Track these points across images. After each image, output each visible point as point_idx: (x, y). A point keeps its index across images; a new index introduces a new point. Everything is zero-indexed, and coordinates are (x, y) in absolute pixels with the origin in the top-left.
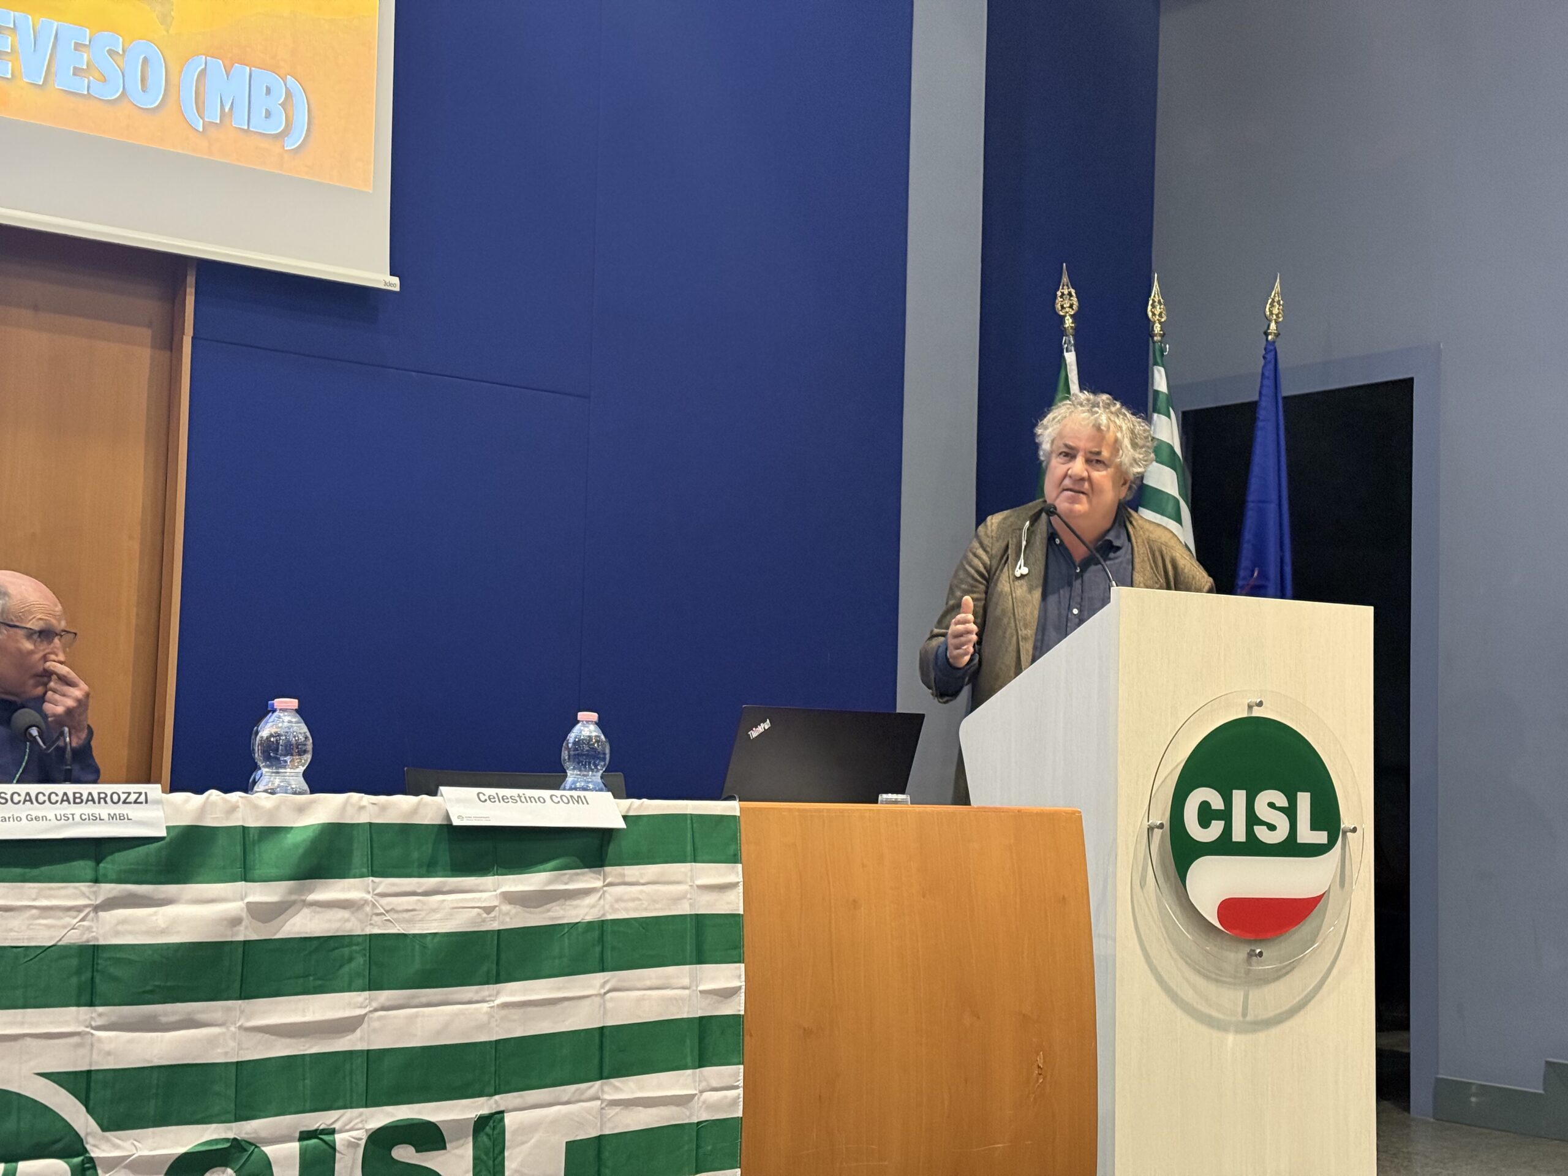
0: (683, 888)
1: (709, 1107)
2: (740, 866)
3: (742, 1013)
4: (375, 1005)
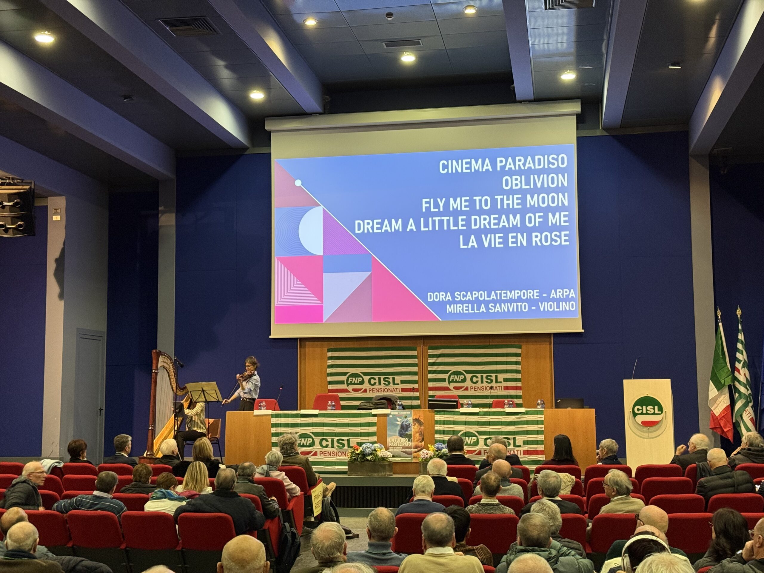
0: (537, 417)
1: (540, 439)
2: (544, 415)
3: (544, 430)
4: (503, 427)
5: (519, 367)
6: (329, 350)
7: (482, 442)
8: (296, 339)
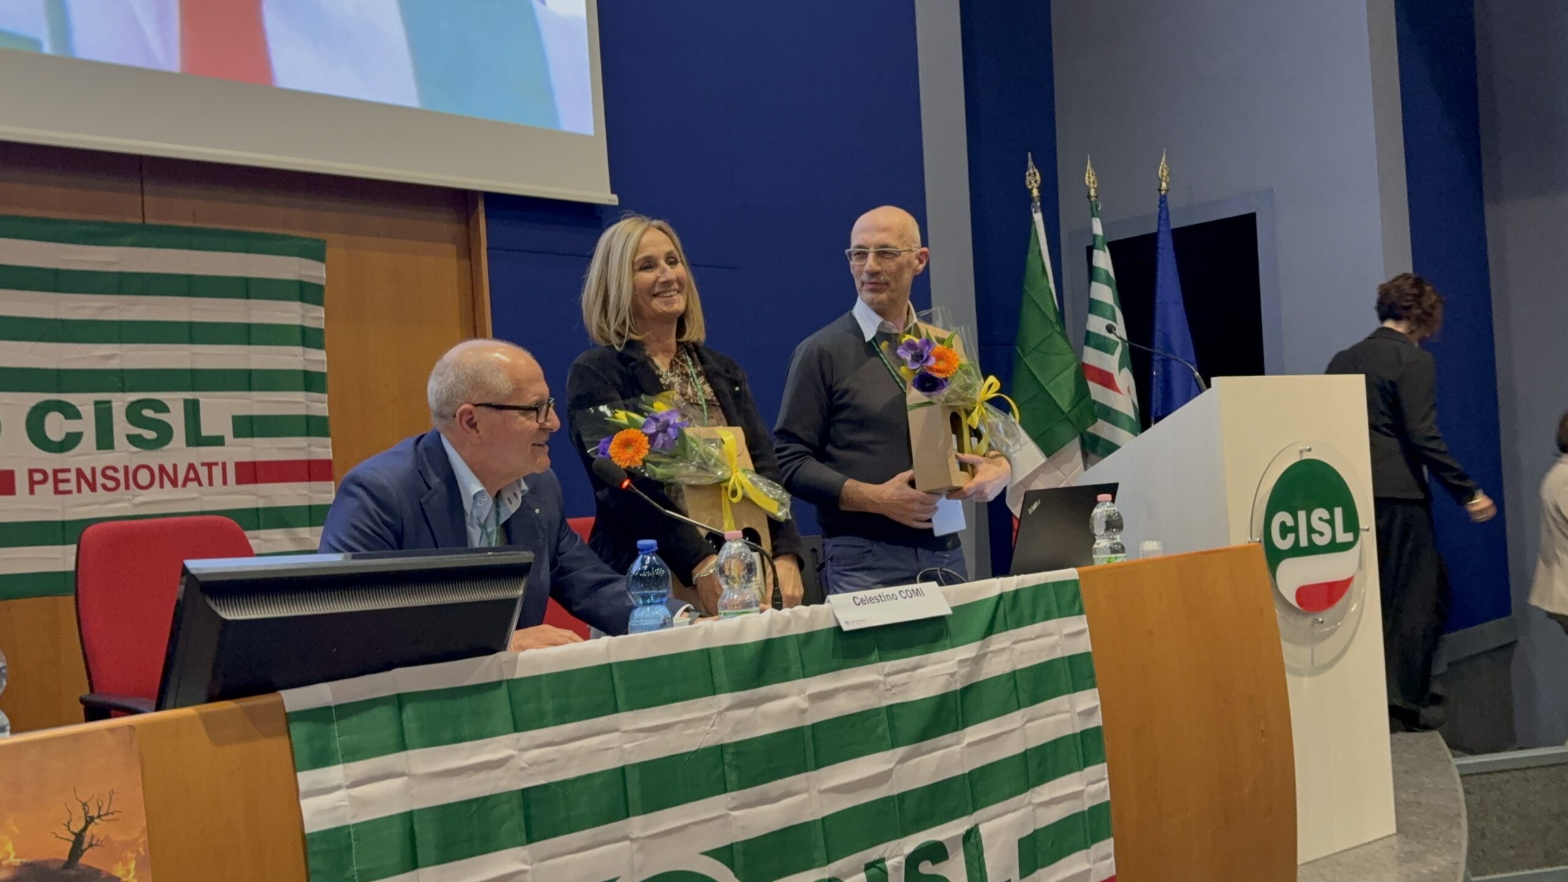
0: (1055, 638)
1: (1093, 796)
2: (1084, 617)
3: (1101, 724)
4: (897, 759)
5: (316, 359)
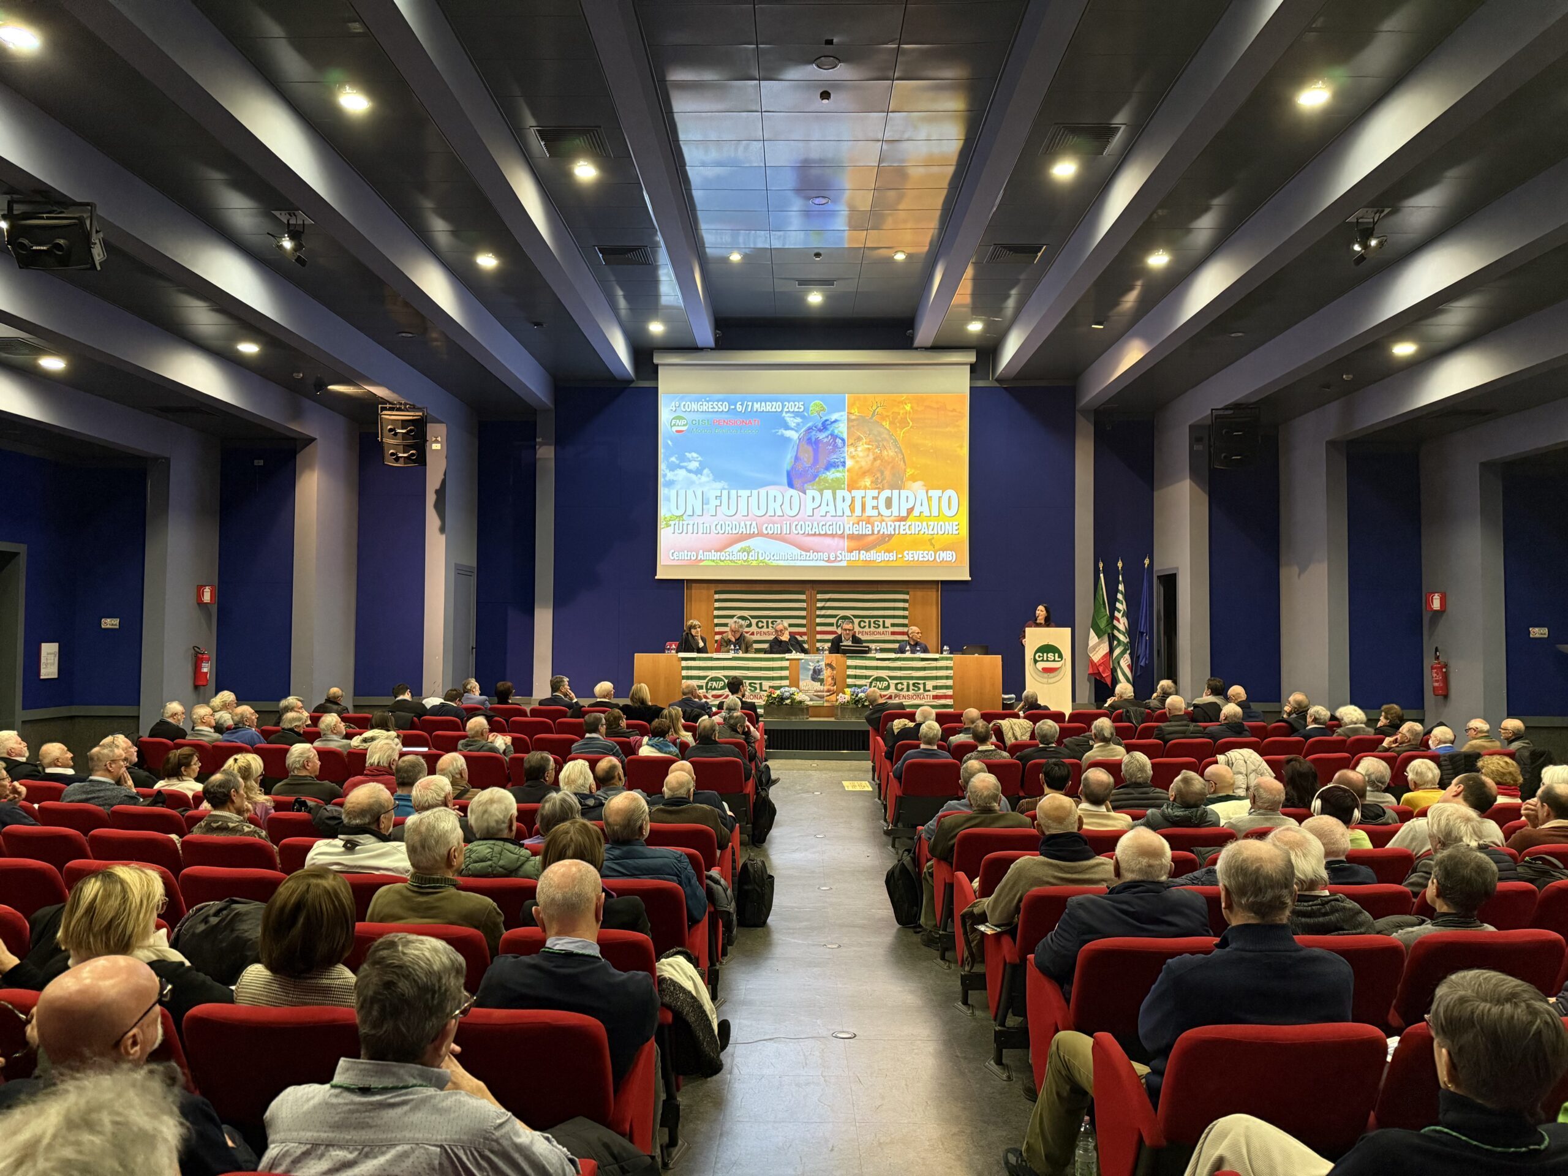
5: (906, 613)
6: (716, 593)
7: (892, 687)
8: (683, 580)
